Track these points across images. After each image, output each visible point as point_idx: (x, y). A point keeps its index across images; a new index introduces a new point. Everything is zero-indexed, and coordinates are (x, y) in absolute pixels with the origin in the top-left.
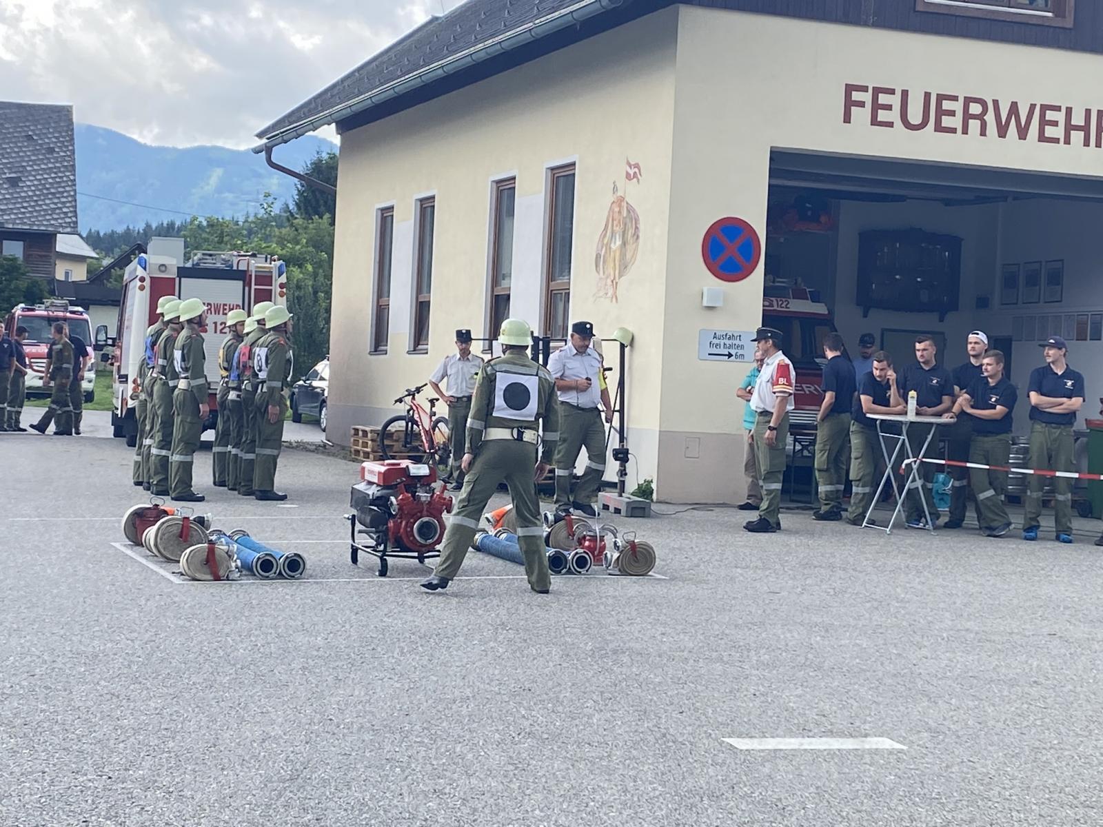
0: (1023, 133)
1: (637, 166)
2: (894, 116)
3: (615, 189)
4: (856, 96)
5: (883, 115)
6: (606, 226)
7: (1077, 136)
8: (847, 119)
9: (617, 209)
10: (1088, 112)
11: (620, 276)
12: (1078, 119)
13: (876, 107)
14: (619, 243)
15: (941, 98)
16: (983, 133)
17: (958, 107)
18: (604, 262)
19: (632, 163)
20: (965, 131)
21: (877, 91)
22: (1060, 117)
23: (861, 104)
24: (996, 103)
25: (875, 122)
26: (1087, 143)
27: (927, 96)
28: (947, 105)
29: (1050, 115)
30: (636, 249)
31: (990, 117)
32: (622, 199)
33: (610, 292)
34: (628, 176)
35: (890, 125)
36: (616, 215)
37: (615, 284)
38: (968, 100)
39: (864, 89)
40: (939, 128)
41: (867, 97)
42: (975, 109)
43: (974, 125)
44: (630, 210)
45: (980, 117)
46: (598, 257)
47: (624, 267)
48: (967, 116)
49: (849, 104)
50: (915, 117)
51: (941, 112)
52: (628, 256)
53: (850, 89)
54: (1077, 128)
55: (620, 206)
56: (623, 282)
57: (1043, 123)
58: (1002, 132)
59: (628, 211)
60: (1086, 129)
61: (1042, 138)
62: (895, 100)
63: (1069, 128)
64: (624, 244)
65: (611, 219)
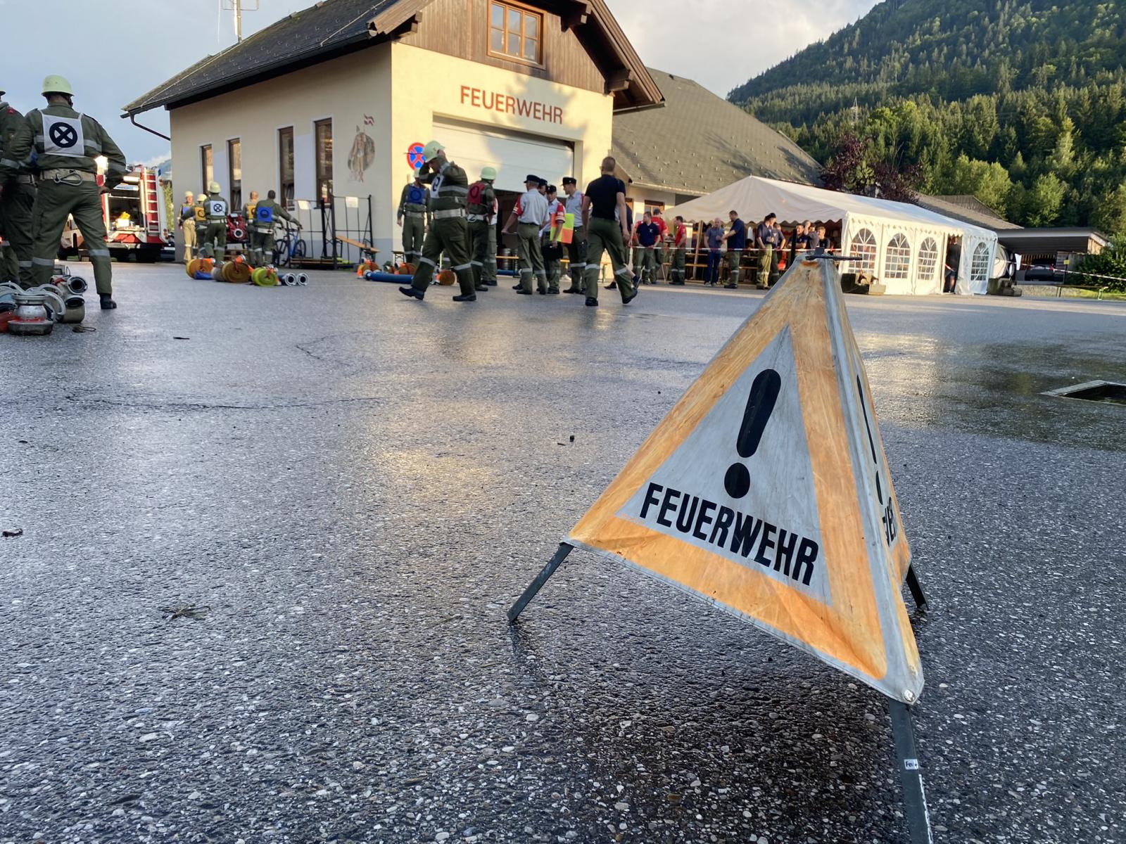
0: (528, 114)
1: (371, 118)
2: (480, 101)
3: (358, 129)
4: (466, 91)
5: (476, 101)
6: (354, 146)
7: (547, 117)
8: (462, 101)
9: (360, 139)
10: (551, 107)
11: (364, 169)
12: (547, 110)
13: (474, 97)
14: (362, 154)
15: (498, 95)
16: (513, 113)
17: (504, 100)
18: (354, 164)
19: (368, 116)
20: (507, 111)
21: (474, 90)
22: (540, 108)
24: (518, 100)
25: (473, 104)
26: (551, 120)
27: (493, 94)
28: (500, 99)
29: (538, 107)
30: (373, 157)
31: (516, 106)
32: (362, 134)
33: (359, 177)
34: (366, 123)
35: (479, 106)
36: (360, 142)
37: (361, 174)
38: (508, 98)
39: (468, 88)
40: (497, 109)
41: (469, 92)
42: (510, 101)
43: (510, 108)
44: (368, 138)
45: (512, 105)
46: (349, 162)
47: (366, 165)
48: (507, 105)
49: (463, 94)
50: (488, 103)
51: (498, 102)
52: (368, 160)
53: (463, 88)
54: (547, 114)
55: (362, 137)
56: (366, 173)
57: (535, 110)
58: (521, 113)
61: (535, 117)
62: (480, 95)
64: (366, 154)
65: (356, 144)
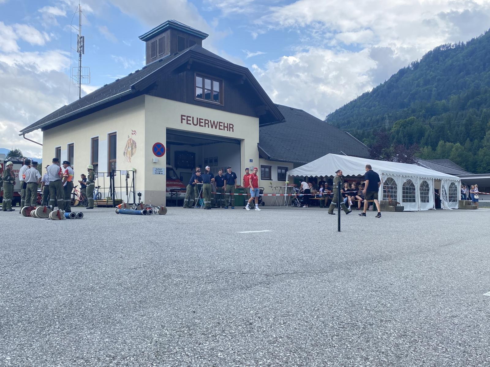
0: (216, 128)
1: (135, 131)
2: (191, 122)
3: (129, 137)
4: (183, 117)
5: (189, 122)
6: (126, 146)
7: (226, 129)
8: (182, 122)
9: (129, 141)
10: (228, 124)
11: (131, 156)
12: (226, 125)
13: (188, 120)
14: (130, 149)
15: (200, 119)
16: (208, 127)
17: (203, 121)
18: (126, 154)
19: (133, 130)
20: (205, 126)
21: (188, 117)
22: (223, 125)
23: (184, 119)
24: (210, 121)
25: (187, 123)
26: (228, 130)
27: (197, 118)
28: (201, 121)
29: (221, 124)
30: (136, 150)
31: (210, 124)
32: (131, 139)
33: (129, 160)
34: (132, 134)
35: (190, 124)
36: (129, 143)
37: (130, 158)
38: (205, 120)
39: (185, 116)
40: (200, 125)
41: (185, 118)
42: (207, 122)
43: (207, 125)
45: (208, 124)
46: (124, 153)
47: (132, 154)
48: (205, 123)
49: (182, 119)
50: (195, 123)
51: (200, 122)
52: (133, 152)
53: (182, 116)
54: (226, 127)
55: (130, 141)
56: (132, 158)
57: (220, 126)
58: (212, 127)
59: (133, 142)
60: (227, 127)
61: (220, 129)
62: (191, 119)
63: (224, 127)
64: (132, 149)
65: (128, 143)
